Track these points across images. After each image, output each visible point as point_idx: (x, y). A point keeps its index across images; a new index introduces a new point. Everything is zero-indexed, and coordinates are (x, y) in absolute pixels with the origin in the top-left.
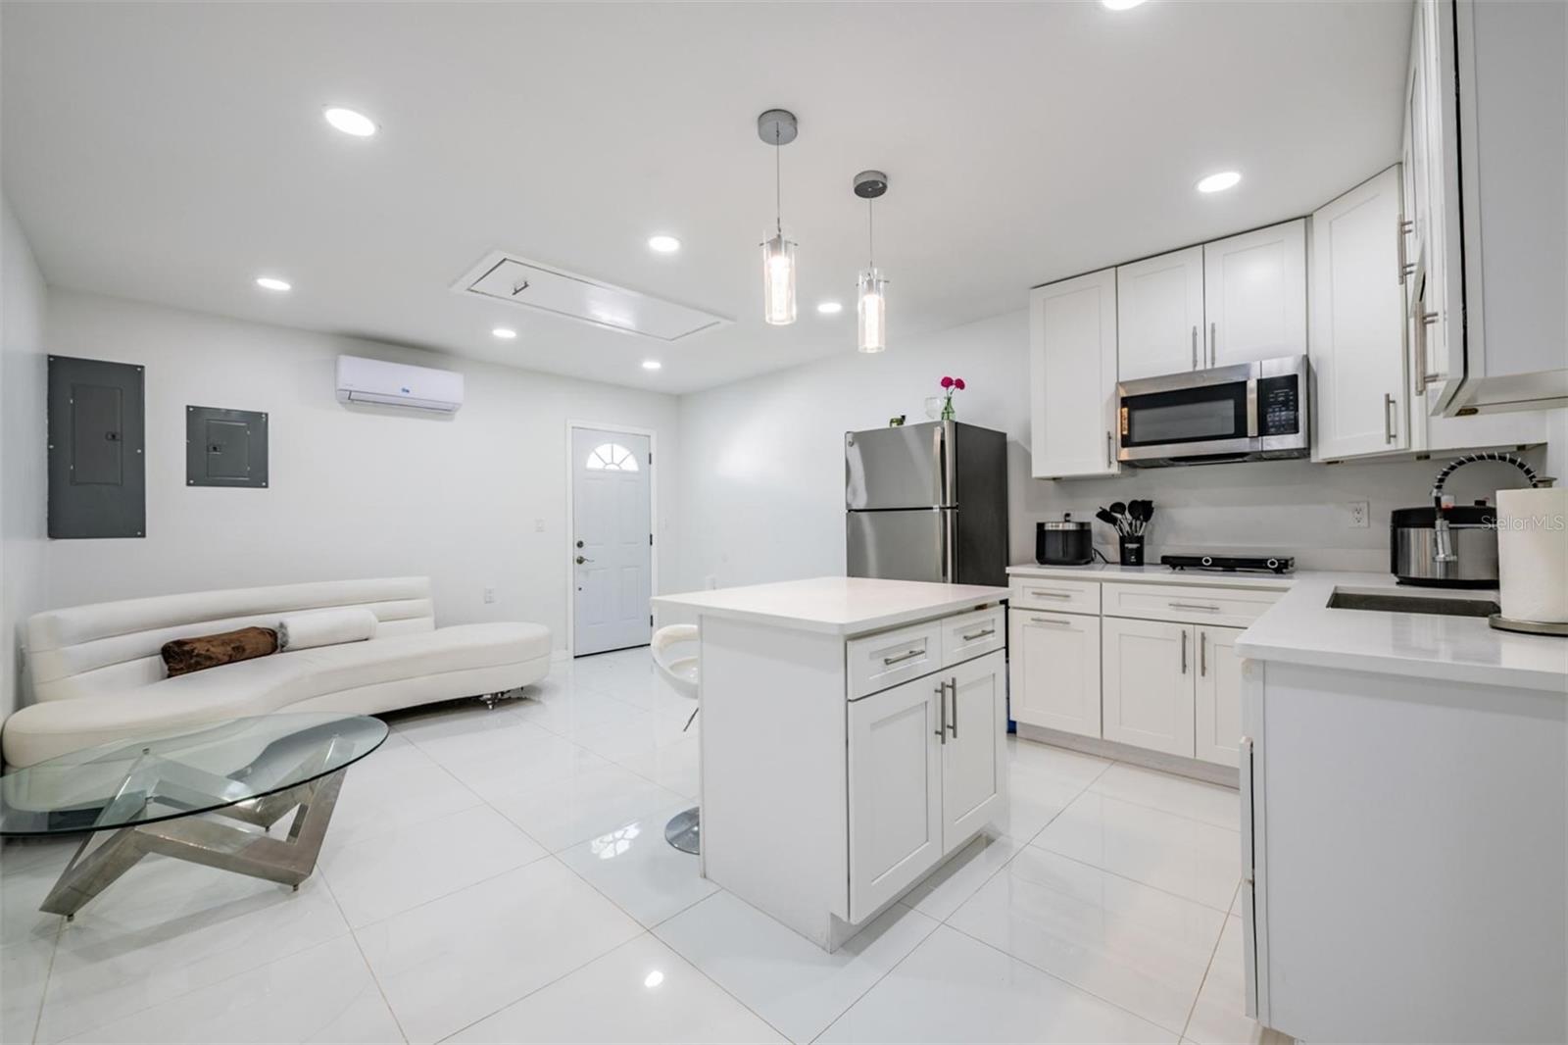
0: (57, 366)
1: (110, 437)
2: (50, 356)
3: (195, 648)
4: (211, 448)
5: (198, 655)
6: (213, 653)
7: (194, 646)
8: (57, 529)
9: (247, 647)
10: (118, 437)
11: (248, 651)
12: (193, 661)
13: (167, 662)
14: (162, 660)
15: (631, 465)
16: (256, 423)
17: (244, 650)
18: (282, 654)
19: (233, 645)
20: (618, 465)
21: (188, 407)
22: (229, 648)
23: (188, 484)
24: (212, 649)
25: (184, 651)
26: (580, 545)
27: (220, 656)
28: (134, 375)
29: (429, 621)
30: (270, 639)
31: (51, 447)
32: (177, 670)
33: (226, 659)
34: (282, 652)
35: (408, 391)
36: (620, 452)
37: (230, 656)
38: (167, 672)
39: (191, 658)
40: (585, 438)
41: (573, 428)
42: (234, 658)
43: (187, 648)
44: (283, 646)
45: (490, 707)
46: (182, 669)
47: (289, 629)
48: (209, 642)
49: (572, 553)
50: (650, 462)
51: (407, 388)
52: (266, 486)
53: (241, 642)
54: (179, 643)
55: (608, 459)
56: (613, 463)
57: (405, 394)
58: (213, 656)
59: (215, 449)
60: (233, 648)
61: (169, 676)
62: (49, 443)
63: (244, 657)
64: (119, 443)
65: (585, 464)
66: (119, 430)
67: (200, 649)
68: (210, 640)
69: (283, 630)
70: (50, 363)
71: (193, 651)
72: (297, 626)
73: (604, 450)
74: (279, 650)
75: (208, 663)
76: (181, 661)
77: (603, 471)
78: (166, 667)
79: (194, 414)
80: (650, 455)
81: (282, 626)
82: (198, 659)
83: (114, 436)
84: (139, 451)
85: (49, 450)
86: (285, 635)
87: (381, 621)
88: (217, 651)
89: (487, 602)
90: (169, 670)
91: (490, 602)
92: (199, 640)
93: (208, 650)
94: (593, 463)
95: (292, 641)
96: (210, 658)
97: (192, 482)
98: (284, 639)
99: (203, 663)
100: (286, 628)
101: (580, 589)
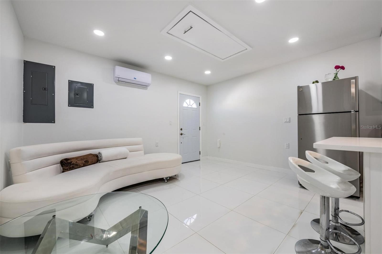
0: (26, 63)
1: (44, 89)
2: (24, 61)
3: (72, 161)
4: (76, 94)
5: (73, 164)
6: (79, 163)
7: (72, 160)
8: (26, 119)
9: (89, 161)
10: (46, 89)
11: (90, 162)
12: (71, 166)
13: (62, 166)
14: (60, 165)
15: (195, 106)
16: (90, 87)
17: (88, 162)
18: (100, 163)
19: (84, 160)
20: (191, 106)
21: (69, 81)
22: (83, 162)
23: (69, 106)
24: (78, 162)
25: (68, 162)
26: (181, 129)
27: (81, 164)
28: (52, 69)
29: (142, 152)
30: (96, 158)
31: (25, 91)
32: (66, 169)
33: (83, 165)
34: (100, 162)
35: (136, 79)
36: (192, 102)
37: (84, 164)
38: (62, 170)
39: (71, 165)
40: (183, 97)
41: (180, 94)
42: (85, 165)
43: (69, 161)
44: (100, 160)
45: (166, 181)
46: (67, 169)
47: (102, 154)
48: (77, 159)
49: (179, 132)
50: (200, 105)
51: (135, 78)
52: (93, 108)
53: (87, 159)
54: (67, 160)
55: (189, 104)
56: (190, 105)
57: (135, 80)
58: (78, 164)
59: (77, 95)
60: (85, 161)
61: (63, 172)
62: (24, 90)
63: (88, 165)
64: (47, 91)
65: (183, 105)
66: (47, 87)
67: (74, 162)
68: (77, 158)
69: (100, 155)
70: (24, 63)
71: (71, 162)
72: (105, 153)
73: (188, 101)
74: (99, 162)
75: (77, 167)
76: (67, 166)
77: (187, 107)
78: (62, 168)
79: (71, 83)
80: (200, 103)
81: (99, 153)
82: (73, 165)
83: (45, 89)
84: (53, 94)
85: (24, 92)
86: (100, 156)
87: (130, 152)
88: (79, 162)
89: (156, 146)
90: (63, 169)
91: (157, 146)
92: (73, 158)
93: (76, 162)
94: (185, 105)
95: (104, 159)
96: (77, 165)
97: (70, 105)
98: (100, 158)
99: (75, 167)
100: (101, 154)
101: (181, 143)
